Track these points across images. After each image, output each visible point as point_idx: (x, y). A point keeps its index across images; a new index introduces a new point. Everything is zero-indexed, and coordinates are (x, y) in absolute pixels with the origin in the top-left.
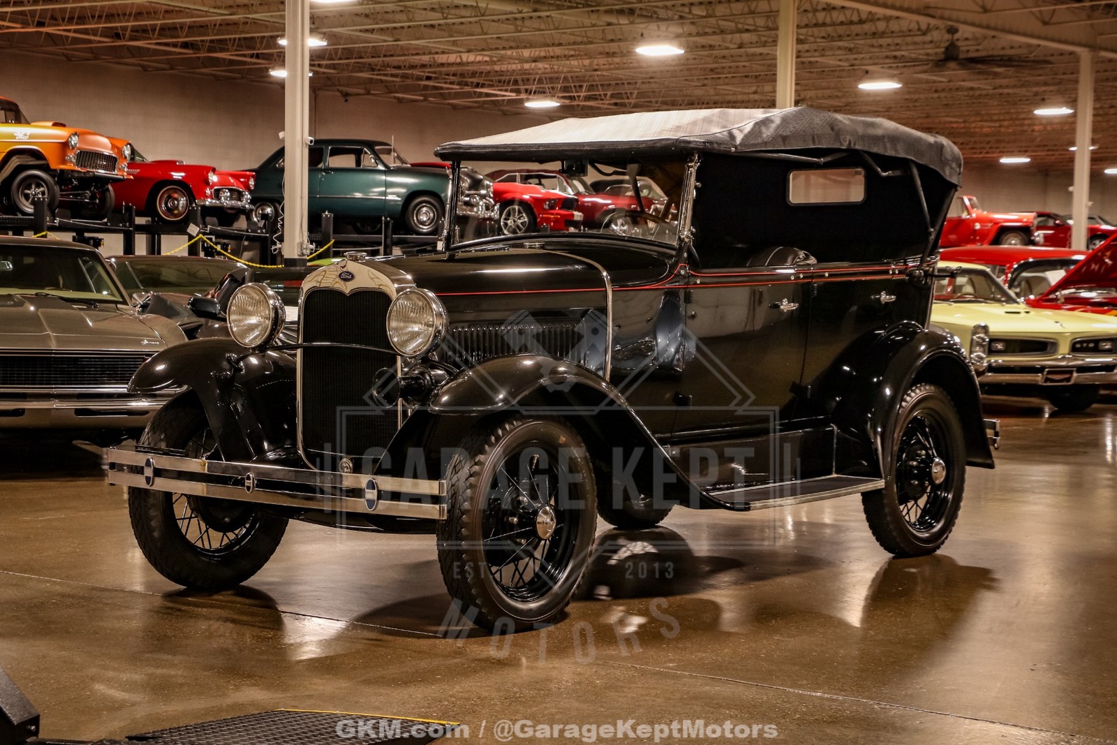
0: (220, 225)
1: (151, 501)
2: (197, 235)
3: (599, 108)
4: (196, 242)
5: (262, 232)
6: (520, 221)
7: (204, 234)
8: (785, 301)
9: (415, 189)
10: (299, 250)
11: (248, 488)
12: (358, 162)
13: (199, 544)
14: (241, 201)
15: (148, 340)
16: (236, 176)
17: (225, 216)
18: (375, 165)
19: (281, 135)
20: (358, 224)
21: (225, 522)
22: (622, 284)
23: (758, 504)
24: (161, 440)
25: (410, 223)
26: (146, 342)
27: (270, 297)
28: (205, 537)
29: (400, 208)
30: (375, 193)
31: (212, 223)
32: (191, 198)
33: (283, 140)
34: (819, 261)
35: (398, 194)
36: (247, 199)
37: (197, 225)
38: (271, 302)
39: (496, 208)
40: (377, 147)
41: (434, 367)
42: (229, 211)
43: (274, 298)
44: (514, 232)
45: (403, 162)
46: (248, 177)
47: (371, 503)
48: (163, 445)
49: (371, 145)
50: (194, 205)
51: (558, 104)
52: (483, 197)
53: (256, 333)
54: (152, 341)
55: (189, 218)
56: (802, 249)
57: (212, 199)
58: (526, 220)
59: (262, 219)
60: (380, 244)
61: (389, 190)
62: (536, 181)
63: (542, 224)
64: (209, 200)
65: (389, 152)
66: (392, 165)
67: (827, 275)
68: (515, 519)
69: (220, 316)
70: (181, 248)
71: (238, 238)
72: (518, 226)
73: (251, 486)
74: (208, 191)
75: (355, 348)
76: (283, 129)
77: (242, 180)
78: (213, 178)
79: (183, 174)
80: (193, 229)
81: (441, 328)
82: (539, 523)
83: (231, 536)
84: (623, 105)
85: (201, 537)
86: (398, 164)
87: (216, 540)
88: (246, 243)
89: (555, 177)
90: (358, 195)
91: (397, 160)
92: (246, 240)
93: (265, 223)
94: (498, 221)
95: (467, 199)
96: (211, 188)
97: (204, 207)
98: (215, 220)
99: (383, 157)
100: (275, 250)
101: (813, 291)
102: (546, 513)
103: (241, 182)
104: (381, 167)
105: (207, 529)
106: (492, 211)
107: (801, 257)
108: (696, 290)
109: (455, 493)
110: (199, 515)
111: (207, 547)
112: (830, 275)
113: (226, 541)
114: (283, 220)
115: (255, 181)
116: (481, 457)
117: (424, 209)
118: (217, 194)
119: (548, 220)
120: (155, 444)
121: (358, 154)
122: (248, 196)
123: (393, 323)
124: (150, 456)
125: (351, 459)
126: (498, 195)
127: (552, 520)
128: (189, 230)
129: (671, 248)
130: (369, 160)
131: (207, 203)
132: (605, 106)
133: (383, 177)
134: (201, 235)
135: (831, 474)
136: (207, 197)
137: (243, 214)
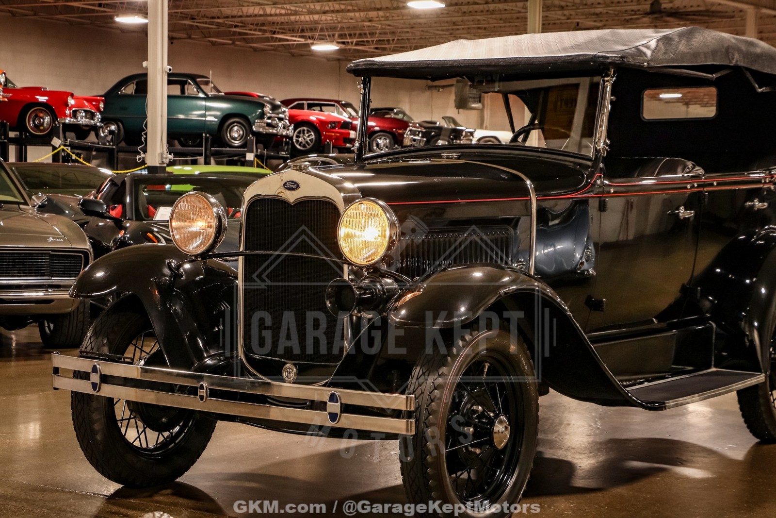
0: (77, 139)
1: (94, 404)
2: (60, 147)
3: (367, 52)
4: (59, 152)
5: (110, 145)
6: (308, 139)
7: (65, 145)
8: (682, 210)
9: (228, 112)
10: (160, 159)
11: (202, 398)
12: (183, 91)
13: (137, 444)
14: (94, 120)
15: (53, 238)
16: (89, 100)
17: (81, 131)
18: (197, 93)
19: (145, 64)
20: (182, 139)
21: (162, 422)
22: (546, 193)
23: (671, 403)
24: (104, 345)
25: (225, 139)
26: (51, 239)
27: (213, 205)
28: (142, 436)
29: (216, 127)
30: (195, 115)
31: (71, 137)
32: (54, 118)
33: (146, 69)
34: (706, 172)
35: (215, 116)
36: (98, 119)
37: (59, 138)
38: (215, 210)
39: (290, 128)
40: (198, 80)
41: (384, 276)
42: (84, 128)
43: (217, 206)
44: (304, 146)
45: (218, 91)
46: (98, 101)
47: (333, 417)
48: (106, 350)
49: (193, 77)
50: (57, 123)
51: (337, 48)
52: (281, 119)
53: (199, 241)
54: (57, 238)
55: (53, 132)
56: (689, 159)
57: (71, 118)
58: (313, 137)
59: (110, 134)
60: (201, 155)
61: (207, 113)
62: (318, 108)
63: (326, 141)
64: (68, 119)
65: (207, 83)
66: (210, 94)
67: (715, 184)
68: (471, 429)
69: (105, 215)
70: (47, 156)
71: (88, 149)
72: (307, 142)
73: (205, 395)
74: (68, 112)
75: (302, 257)
76: (147, 60)
77: (94, 103)
78: (71, 102)
79: (47, 98)
80: (56, 142)
81: (394, 238)
82: (496, 433)
83: (166, 434)
84: (384, 49)
85: (139, 437)
86: (214, 93)
87: (152, 439)
88: (94, 153)
89: (333, 105)
90: (181, 116)
91: (213, 89)
92: (95, 151)
93: (112, 138)
94: (291, 138)
95: (269, 121)
96: (70, 109)
97: (64, 124)
98: (73, 135)
99: (203, 87)
100: (139, 159)
101: (704, 199)
102: (501, 422)
103: (94, 105)
104: (201, 95)
105: (145, 429)
106: (288, 130)
107: (690, 167)
108: (610, 199)
109: (419, 406)
110: (138, 416)
111: (144, 446)
112: (719, 184)
113: (161, 439)
114: (146, 134)
115: (104, 105)
116: (444, 370)
117: (236, 128)
118: (74, 114)
119: (330, 138)
120: (98, 350)
121: (183, 84)
122: (98, 116)
123: (342, 232)
124: (96, 362)
125: (295, 365)
126: (292, 119)
127: (506, 428)
128: (53, 143)
129: (589, 159)
130: (191, 89)
131: (67, 121)
132: (371, 50)
133: (203, 103)
134: (62, 147)
135: (710, 367)
136: (67, 116)
137: (93, 130)
